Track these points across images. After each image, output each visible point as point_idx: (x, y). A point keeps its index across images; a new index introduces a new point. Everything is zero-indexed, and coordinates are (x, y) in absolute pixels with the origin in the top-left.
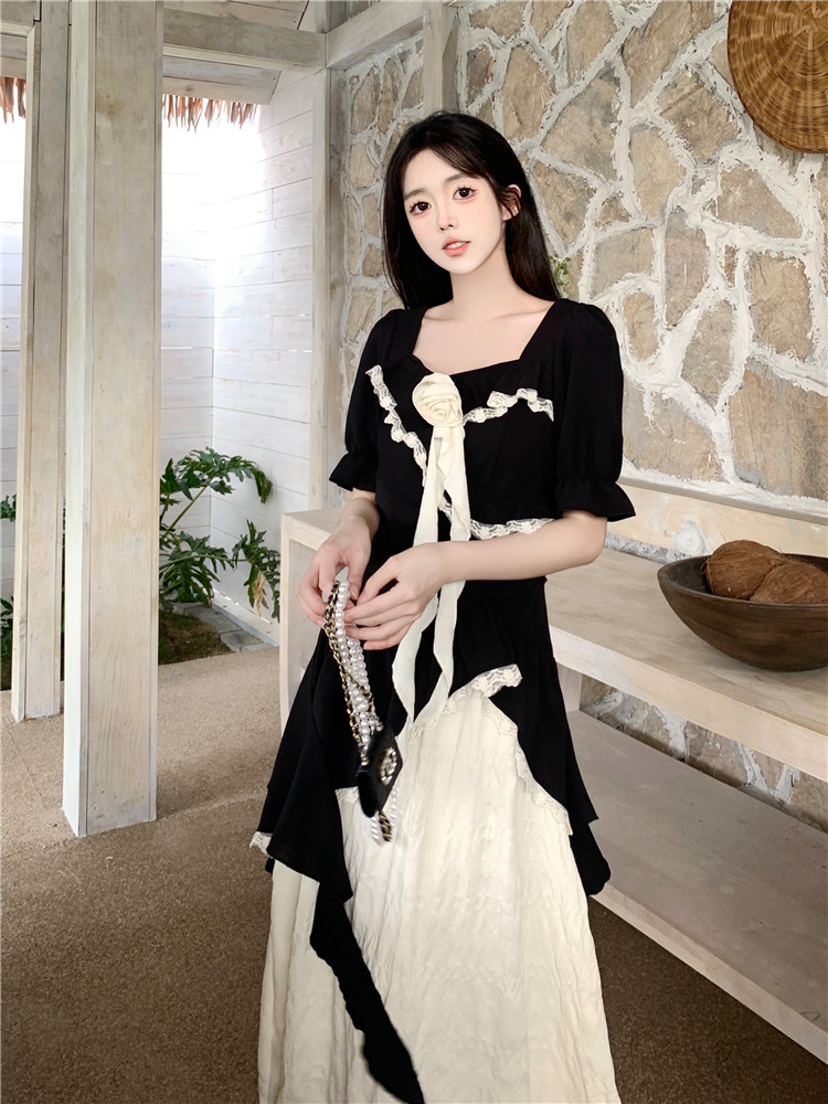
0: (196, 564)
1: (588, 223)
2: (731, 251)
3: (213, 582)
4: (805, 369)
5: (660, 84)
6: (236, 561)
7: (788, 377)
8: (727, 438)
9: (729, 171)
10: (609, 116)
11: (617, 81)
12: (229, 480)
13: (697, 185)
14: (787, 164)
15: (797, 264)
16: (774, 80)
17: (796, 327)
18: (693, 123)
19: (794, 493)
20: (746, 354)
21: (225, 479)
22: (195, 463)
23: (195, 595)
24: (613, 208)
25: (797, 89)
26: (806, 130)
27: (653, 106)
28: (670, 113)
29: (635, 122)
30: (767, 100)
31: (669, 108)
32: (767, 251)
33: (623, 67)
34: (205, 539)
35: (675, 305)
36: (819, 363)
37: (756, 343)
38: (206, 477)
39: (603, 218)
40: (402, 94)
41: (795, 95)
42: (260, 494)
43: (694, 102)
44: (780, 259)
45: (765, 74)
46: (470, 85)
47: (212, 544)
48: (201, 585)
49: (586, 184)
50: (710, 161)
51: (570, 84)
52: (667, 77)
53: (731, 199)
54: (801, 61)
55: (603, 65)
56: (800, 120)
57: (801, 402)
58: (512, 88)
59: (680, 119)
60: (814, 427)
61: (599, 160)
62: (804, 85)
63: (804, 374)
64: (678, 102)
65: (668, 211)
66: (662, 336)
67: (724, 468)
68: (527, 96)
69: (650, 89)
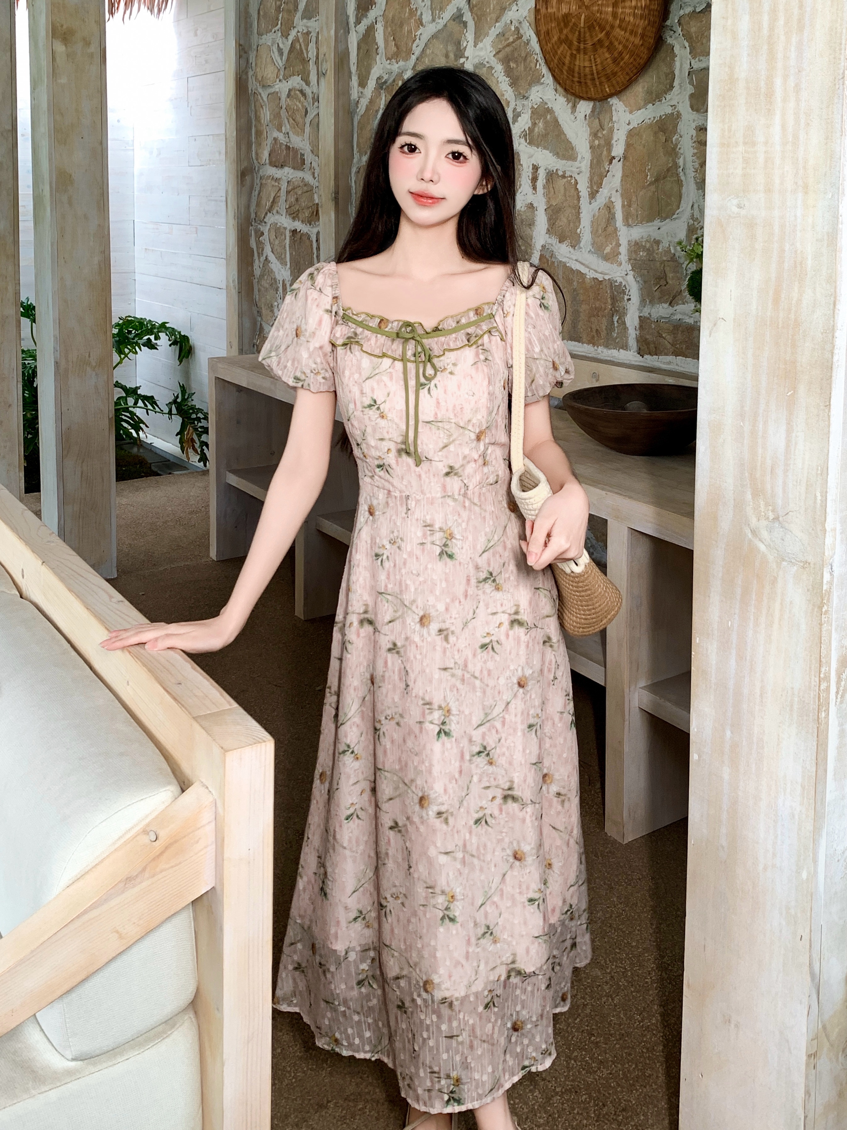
2: (536, 168)
4: (576, 254)
5: (494, 32)
7: (564, 260)
9: (536, 107)
10: (458, 50)
11: (465, 24)
13: (516, 114)
14: (570, 105)
15: (573, 181)
16: (561, 43)
18: (515, 66)
20: (542, 242)
25: (575, 52)
26: (579, 82)
27: (489, 48)
28: (501, 55)
29: (477, 60)
30: (557, 57)
31: (500, 51)
32: (557, 170)
33: (470, 14)
34: (137, 388)
36: (583, 250)
37: (548, 235)
40: (302, 7)
41: (573, 57)
43: (516, 49)
44: (564, 176)
45: (556, 38)
46: (357, 10)
50: (526, 98)
51: (433, 21)
52: (499, 27)
53: (536, 129)
54: (577, 33)
55: (455, 10)
56: (576, 75)
57: (571, 276)
58: (391, 16)
59: (506, 61)
60: (578, 294)
62: (578, 50)
63: (575, 258)
64: (505, 47)
68: (401, 26)
69: (487, 34)
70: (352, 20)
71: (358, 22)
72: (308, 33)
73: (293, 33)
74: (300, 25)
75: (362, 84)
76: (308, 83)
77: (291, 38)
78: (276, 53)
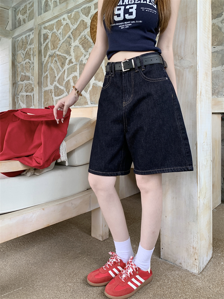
1: (66, 64)
5: (78, 38)
10: (70, 45)
11: (71, 38)
13: (85, 56)
18: (85, 45)
24: (71, 62)
27: (78, 42)
28: (81, 43)
29: (75, 45)
33: (72, 36)
39: (69, 63)
40: (29, 43)
43: (85, 41)
46: (44, 40)
49: (66, 57)
51: (63, 39)
52: (80, 37)
55: (68, 35)
58: (52, 40)
59: (82, 45)
61: (68, 53)
64: (82, 41)
65: (80, 61)
68: (55, 42)
69: (77, 39)
70: (42, 43)
71: (44, 43)
72: (31, 48)
73: (27, 49)
74: (29, 47)
75: (45, 57)
76: (30, 60)
77: (26, 51)
78: (22, 55)
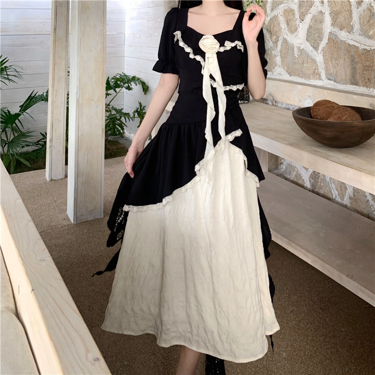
0: (118, 120)
3: (125, 127)
4: (351, 36)
6: (134, 118)
7: (344, 39)
8: (323, 63)
12: (131, 85)
17: (347, 20)
19: (347, 84)
20: (329, 31)
21: (130, 85)
22: (118, 78)
23: (117, 133)
34: (122, 109)
35: (302, 13)
36: (356, 34)
37: (332, 27)
38: (122, 84)
42: (144, 91)
47: (124, 111)
48: (120, 129)
57: (349, 48)
60: (354, 59)
63: (350, 38)
66: (299, 25)
67: (321, 75)
